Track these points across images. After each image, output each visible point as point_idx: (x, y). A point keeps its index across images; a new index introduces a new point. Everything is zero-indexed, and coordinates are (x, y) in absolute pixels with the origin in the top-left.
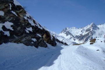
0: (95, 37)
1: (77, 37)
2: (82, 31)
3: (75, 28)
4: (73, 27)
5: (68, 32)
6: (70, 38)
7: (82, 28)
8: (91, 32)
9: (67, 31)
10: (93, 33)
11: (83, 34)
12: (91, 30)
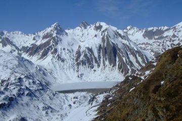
0: (63, 48)
1: (26, 49)
2: (34, 39)
3: (20, 32)
4: (17, 32)
5: (7, 39)
6: (11, 52)
7: (34, 34)
8: (54, 38)
9: (4, 37)
10: (58, 40)
11: (38, 43)
12: (53, 36)
